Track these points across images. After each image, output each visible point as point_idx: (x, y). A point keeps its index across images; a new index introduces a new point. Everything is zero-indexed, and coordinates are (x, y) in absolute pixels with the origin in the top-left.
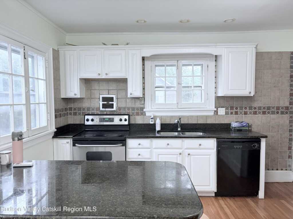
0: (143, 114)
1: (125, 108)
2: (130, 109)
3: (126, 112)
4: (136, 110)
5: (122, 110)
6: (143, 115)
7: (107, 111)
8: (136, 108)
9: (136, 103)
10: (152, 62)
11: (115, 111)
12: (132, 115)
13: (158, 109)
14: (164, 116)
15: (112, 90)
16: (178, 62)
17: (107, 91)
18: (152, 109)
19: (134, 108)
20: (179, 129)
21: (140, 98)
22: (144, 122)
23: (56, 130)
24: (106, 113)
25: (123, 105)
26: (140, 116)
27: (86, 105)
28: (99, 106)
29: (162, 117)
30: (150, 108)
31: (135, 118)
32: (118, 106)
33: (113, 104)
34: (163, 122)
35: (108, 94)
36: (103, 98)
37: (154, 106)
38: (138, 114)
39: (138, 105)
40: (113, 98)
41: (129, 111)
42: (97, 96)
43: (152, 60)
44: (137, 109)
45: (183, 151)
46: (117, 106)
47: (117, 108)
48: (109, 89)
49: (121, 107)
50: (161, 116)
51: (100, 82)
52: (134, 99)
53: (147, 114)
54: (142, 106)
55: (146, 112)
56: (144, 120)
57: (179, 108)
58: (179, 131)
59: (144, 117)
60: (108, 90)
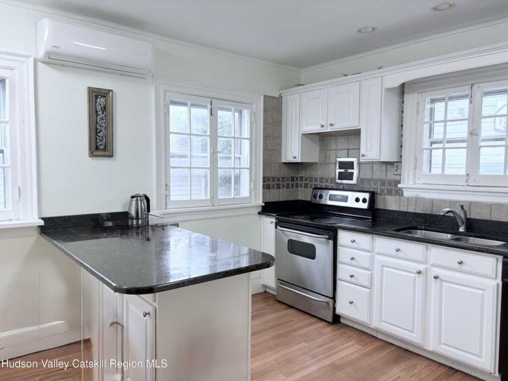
0: (399, 192)
1: (369, 180)
2: (377, 183)
3: (371, 188)
4: (386, 184)
5: (365, 183)
6: (399, 195)
7: (343, 184)
8: (387, 181)
9: (388, 173)
10: (420, 94)
11: (355, 185)
12: (380, 194)
13: (426, 185)
14: (437, 200)
15: (353, 149)
16: (472, 88)
17: (346, 151)
18: (415, 184)
19: (384, 181)
20: (461, 229)
21: (395, 164)
22: (399, 208)
23: (264, 204)
24: (343, 187)
25: (367, 175)
26: (393, 197)
27: (319, 173)
28: (334, 176)
29: (434, 202)
30: (411, 182)
31: (385, 199)
32: (361, 177)
33: (352, 173)
34: (435, 211)
35: (348, 157)
36: (340, 163)
37: (418, 179)
38: (390, 193)
39: (391, 175)
40: (352, 163)
41: (376, 187)
42: (333, 160)
43: (421, 91)
44: (390, 183)
45: (427, 268)
46: (359, 176)
47: (359, 180)
48: (349, 148)
49: (365, 179)
50: (433, 200)
51: (338, 137)
52: (385, 166)
53: (406, 194)
54: (397, 178)
55: (403, 190)
56: (400, 203)
57: (470, 186)
58: (461, 232)
59: (400, 198)
60: (348, 150)
